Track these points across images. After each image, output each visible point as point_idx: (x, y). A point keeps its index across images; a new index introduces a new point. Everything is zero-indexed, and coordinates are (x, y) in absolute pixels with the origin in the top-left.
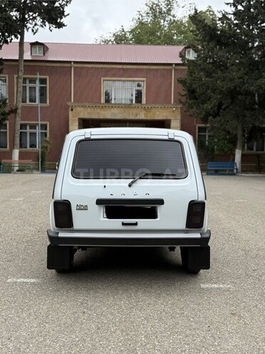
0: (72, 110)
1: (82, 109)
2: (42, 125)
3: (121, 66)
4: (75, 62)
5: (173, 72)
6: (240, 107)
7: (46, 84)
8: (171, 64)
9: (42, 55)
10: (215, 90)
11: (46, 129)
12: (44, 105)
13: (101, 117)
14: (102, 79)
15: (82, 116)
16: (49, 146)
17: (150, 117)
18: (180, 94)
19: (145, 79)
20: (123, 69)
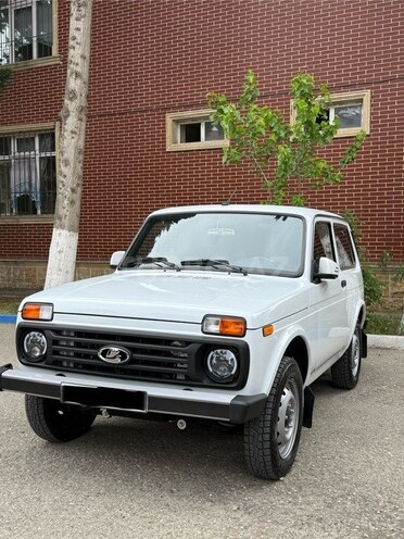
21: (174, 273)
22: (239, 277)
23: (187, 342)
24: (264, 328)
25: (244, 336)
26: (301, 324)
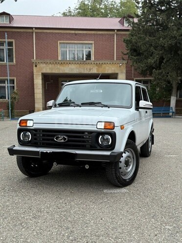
0: (36, 66)
1: (44, 65)
2: (10, 80)
3: (73, 32)
4: (36, 28)
5: (115, 36)
6: (178, 61)
7: (12, 46)
8: (113, 30)
9: (9, 23)
10: (157, 47)
11: (14, 83)
12: (11, 63)
13: (61, 72)
14: (59, 42)
15: (44, 71)
16: (17, 97)
17: (101, 71)
18: (123, 53)
19: (93, 42)
20: (76, 34)
21: (79, 108)
22: (106, 109)
23: (90, 132)
24: (121, 126)
25: (114, 129)
26: (133, 126)
